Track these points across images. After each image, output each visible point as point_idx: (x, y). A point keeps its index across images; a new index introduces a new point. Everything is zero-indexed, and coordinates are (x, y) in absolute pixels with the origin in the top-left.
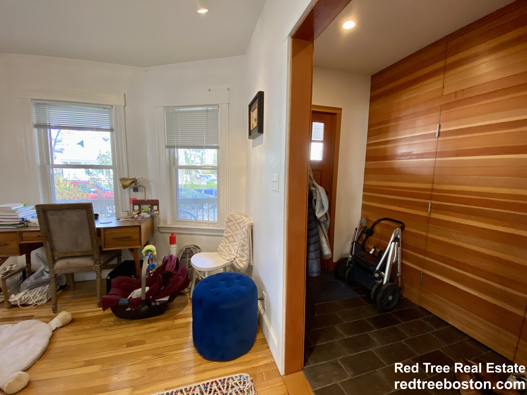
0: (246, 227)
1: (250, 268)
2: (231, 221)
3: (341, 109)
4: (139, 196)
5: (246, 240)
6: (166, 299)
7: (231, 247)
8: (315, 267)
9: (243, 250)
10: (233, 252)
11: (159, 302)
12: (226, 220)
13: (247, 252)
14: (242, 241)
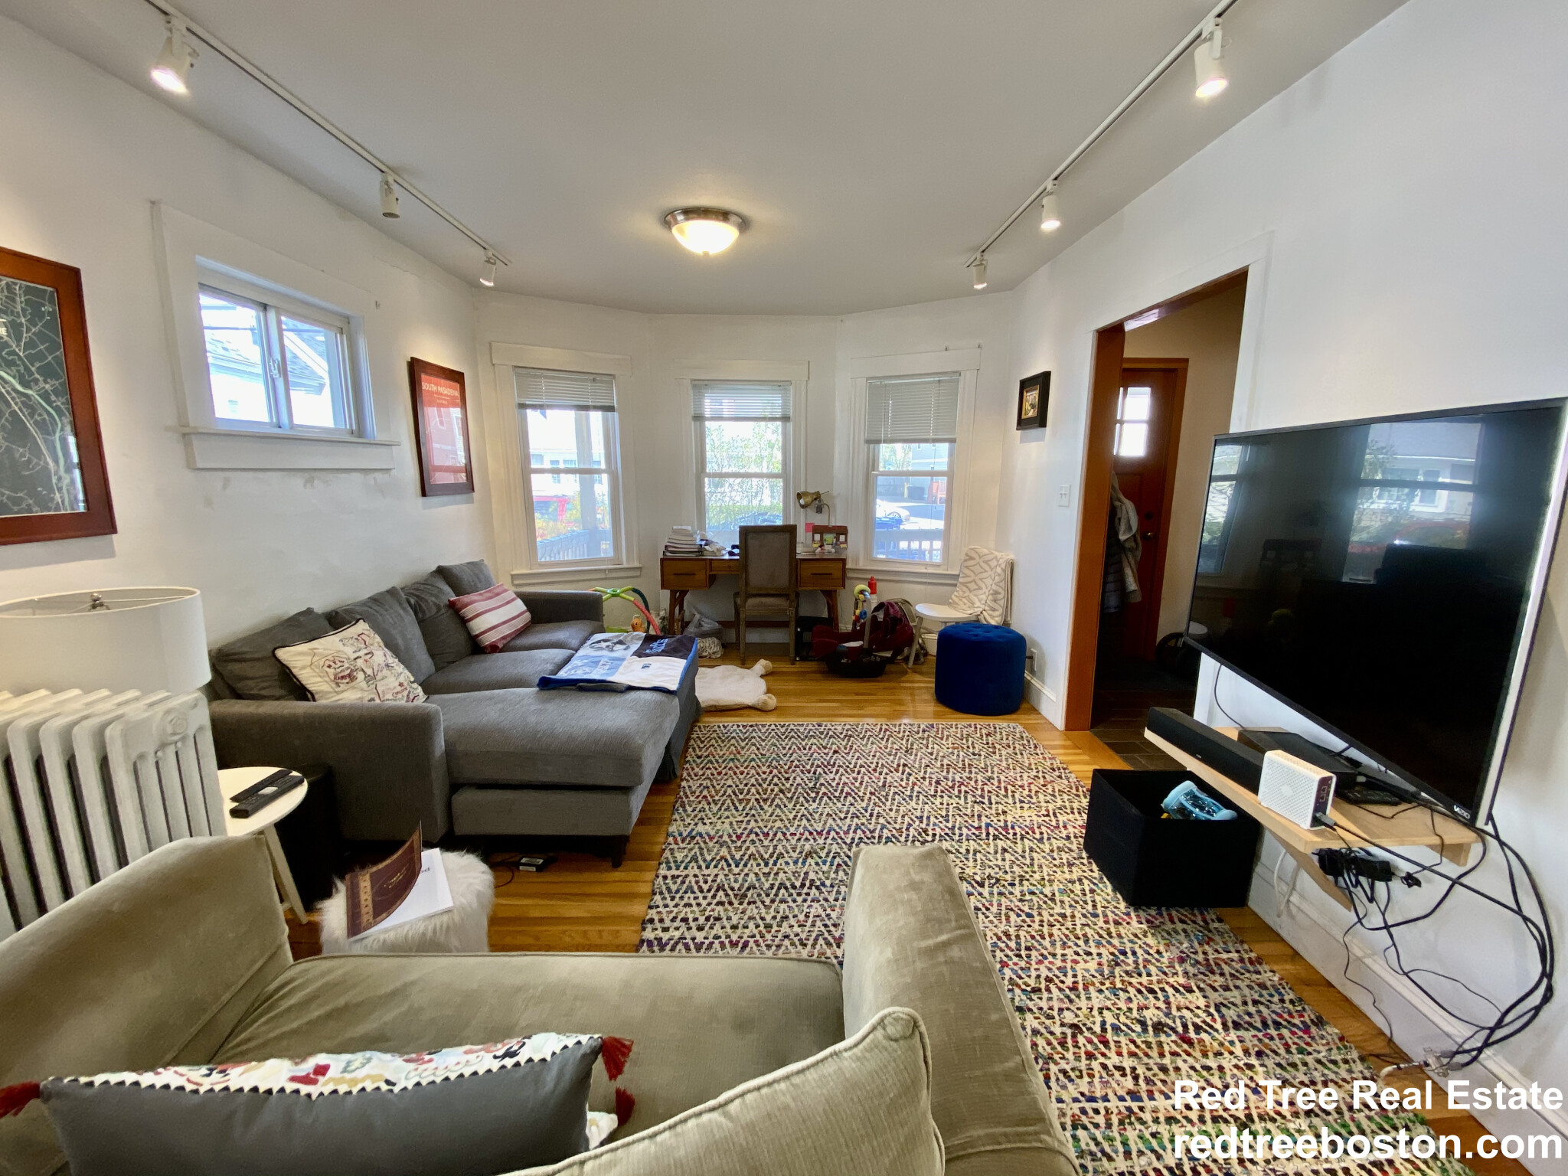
0: (1003, 566)
1: (1006, 624)
2: (972, 558)
3: (1186, 361)
4: (820, 520)
5: (1002, 584)
6: (888, 654)
7: (975, 599)
9: (995, 601)
10: (977, 604)
11: (881, 657)
12: (963, 557)
13: (1002, 603)
14: (994, 587)
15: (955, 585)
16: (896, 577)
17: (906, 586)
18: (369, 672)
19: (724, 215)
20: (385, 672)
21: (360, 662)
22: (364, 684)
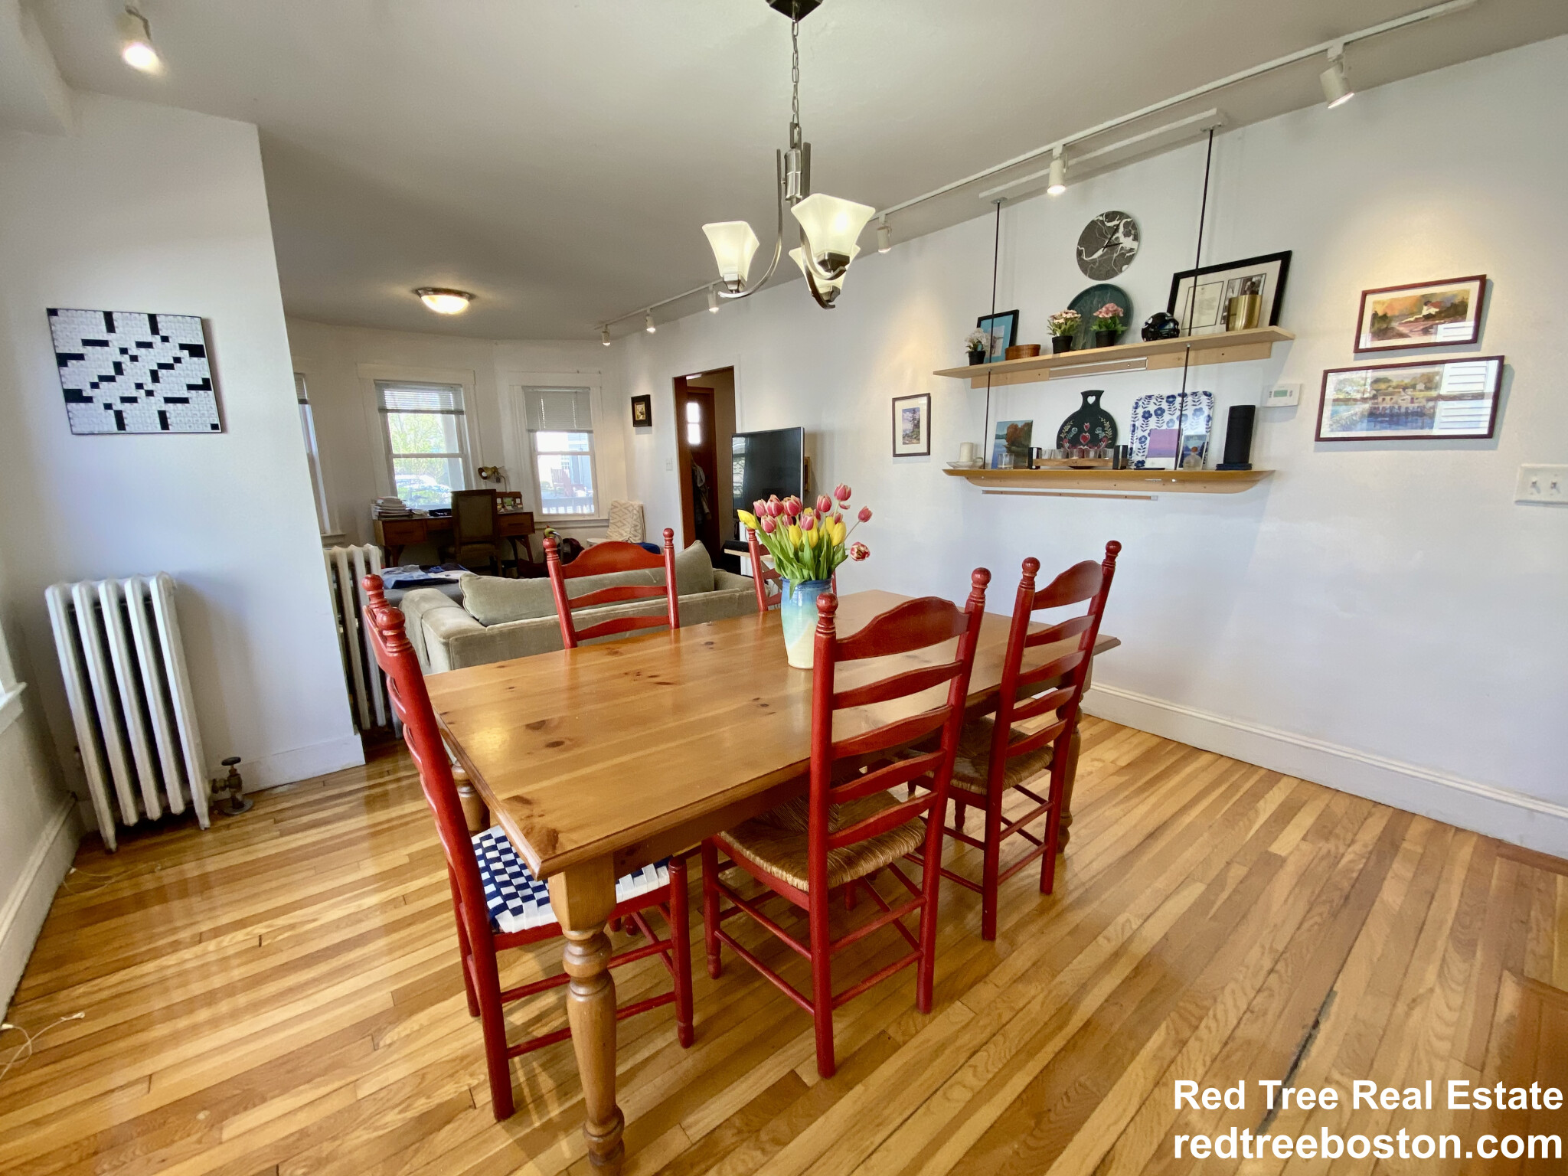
0: (636, 509)
2: (615, 507)
3: (712, 390)
5: (639, 520)
7: (623, 532)
8: (700, 519)
9: (636, 531)
10: (625, 534)
12: (610, 507)
13: (639, 528)
14: (634, 522)
19: (459, 294)
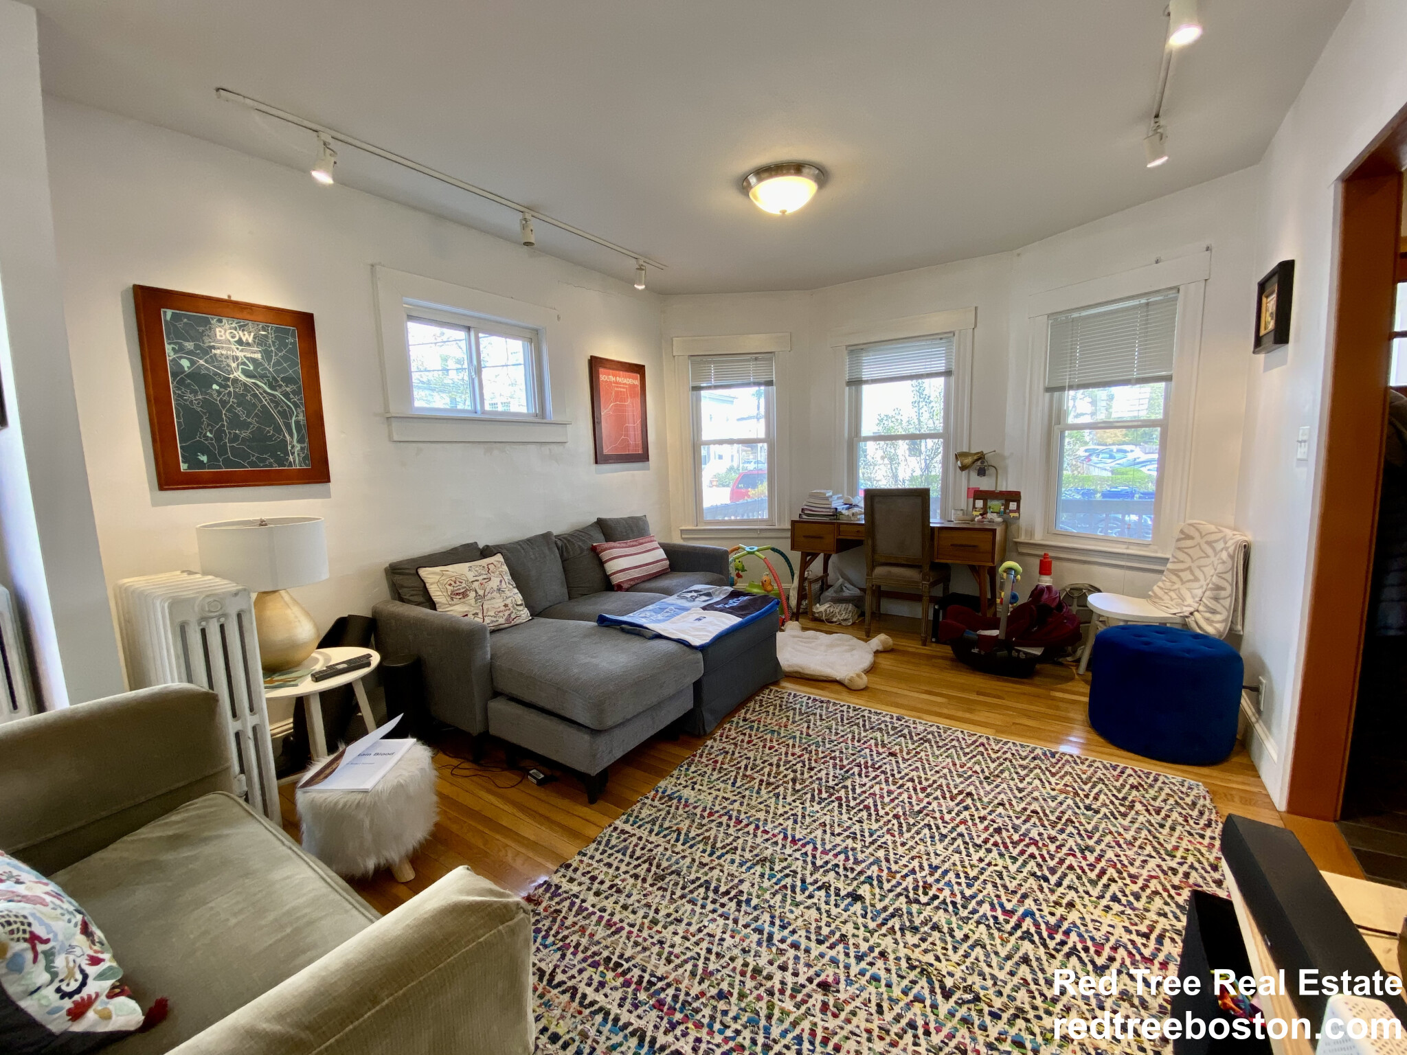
0: (1231, 550)
1: (1234, 637)
2: (1189, 538)
4: (985, 484)
5: (1229, 576)
7: (1187, 595)
9: (1216, 599)
10: (1189, 601)
11: (1025, 653)
12: (1177, 534)
13: (1227, 603)
14: (1215, 579)
15: (1161, 572)
16: (1083, 557)
17: (1096, 568)
18: (481, 592)
19: (797, 168)
20: (495, 594)
21: (476, 585)
22: (473, 602)
